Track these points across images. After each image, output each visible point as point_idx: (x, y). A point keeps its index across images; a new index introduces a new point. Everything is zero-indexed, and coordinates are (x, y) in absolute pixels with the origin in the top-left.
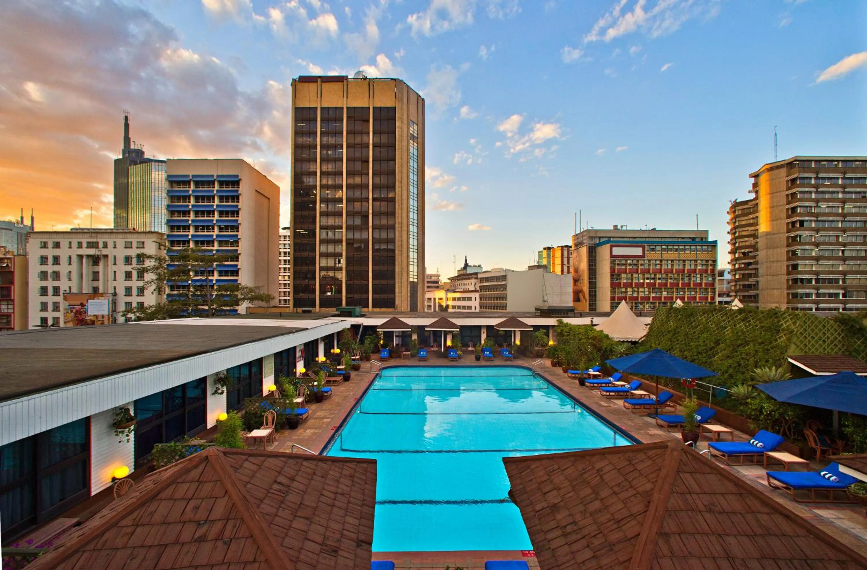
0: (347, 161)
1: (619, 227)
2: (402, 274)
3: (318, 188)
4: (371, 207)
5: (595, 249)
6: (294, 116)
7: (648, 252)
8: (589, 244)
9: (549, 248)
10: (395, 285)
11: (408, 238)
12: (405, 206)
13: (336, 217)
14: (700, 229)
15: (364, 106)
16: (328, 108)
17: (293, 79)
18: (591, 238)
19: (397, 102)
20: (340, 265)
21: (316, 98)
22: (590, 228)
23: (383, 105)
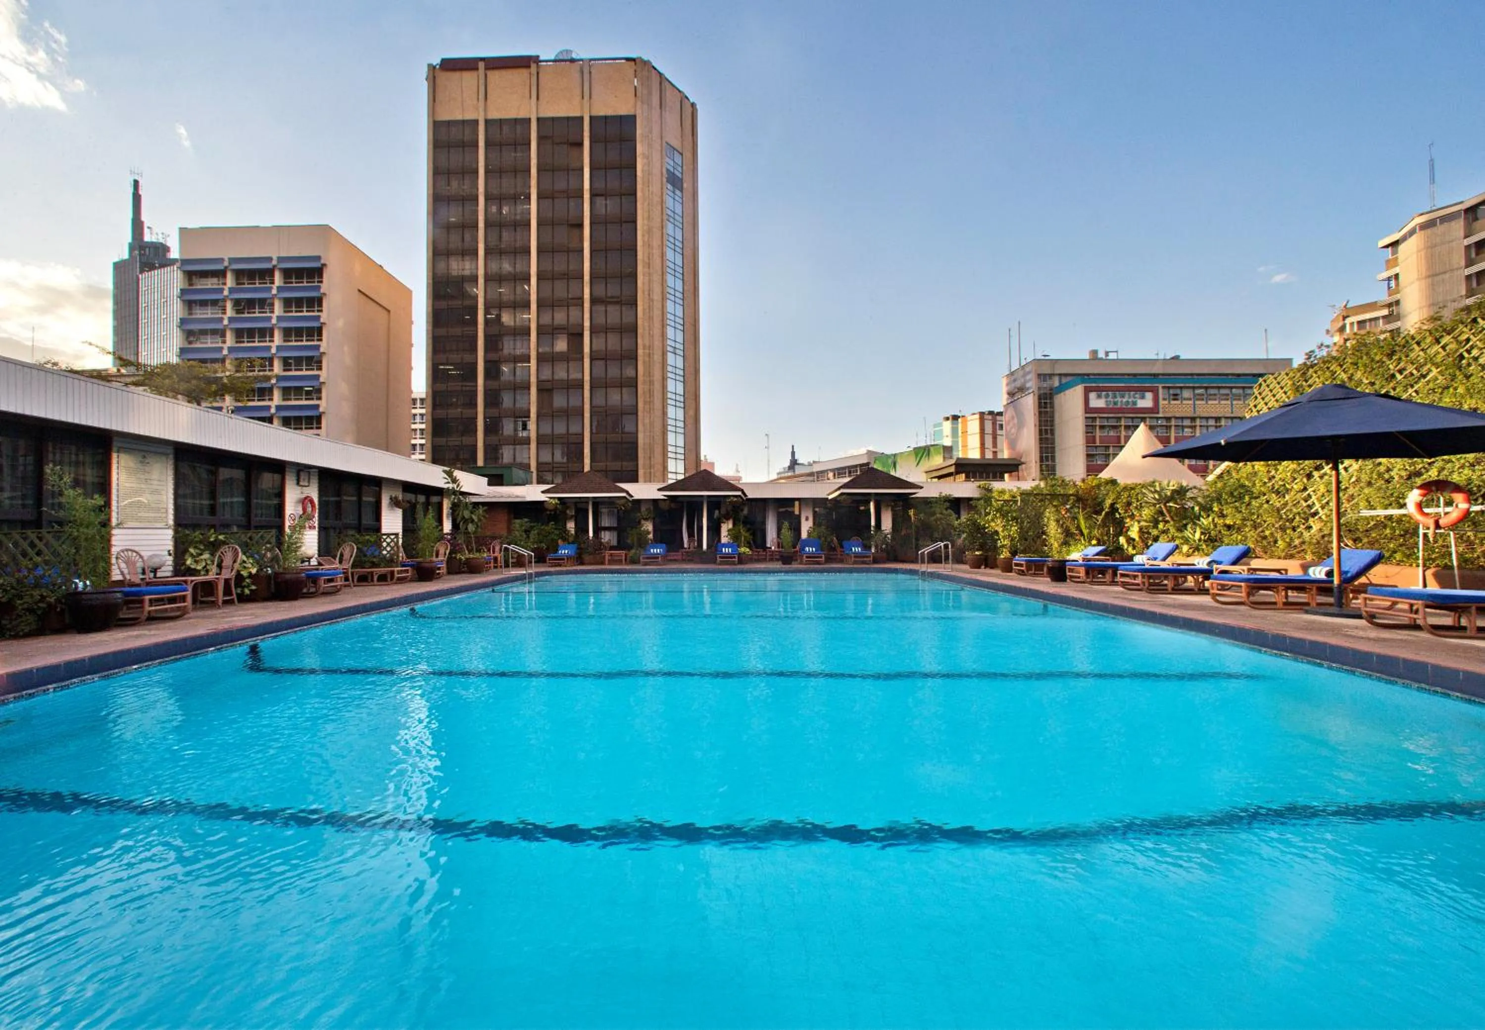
0: (539, 224)
1: (1101, 355)
2: (652, 451)
3: (481, 281)
4: (587, 315)
5: (1051, 398)
6: (431, 137)
7: (1166, 402)
8: (1039, 388)
9: (955, 418)
10: (637, 471)
11: (664, 379)
12: (657, 313)
13: (518, 338)
14: (1271, 356)
15: (572, 114)
16: (501, 121)
17: (429, 65)
18: (1042, 377)
19: (639, 103)
20: (525, 434)
21: (475, 102)
22: (1039, 356)
23: (610, 112)
